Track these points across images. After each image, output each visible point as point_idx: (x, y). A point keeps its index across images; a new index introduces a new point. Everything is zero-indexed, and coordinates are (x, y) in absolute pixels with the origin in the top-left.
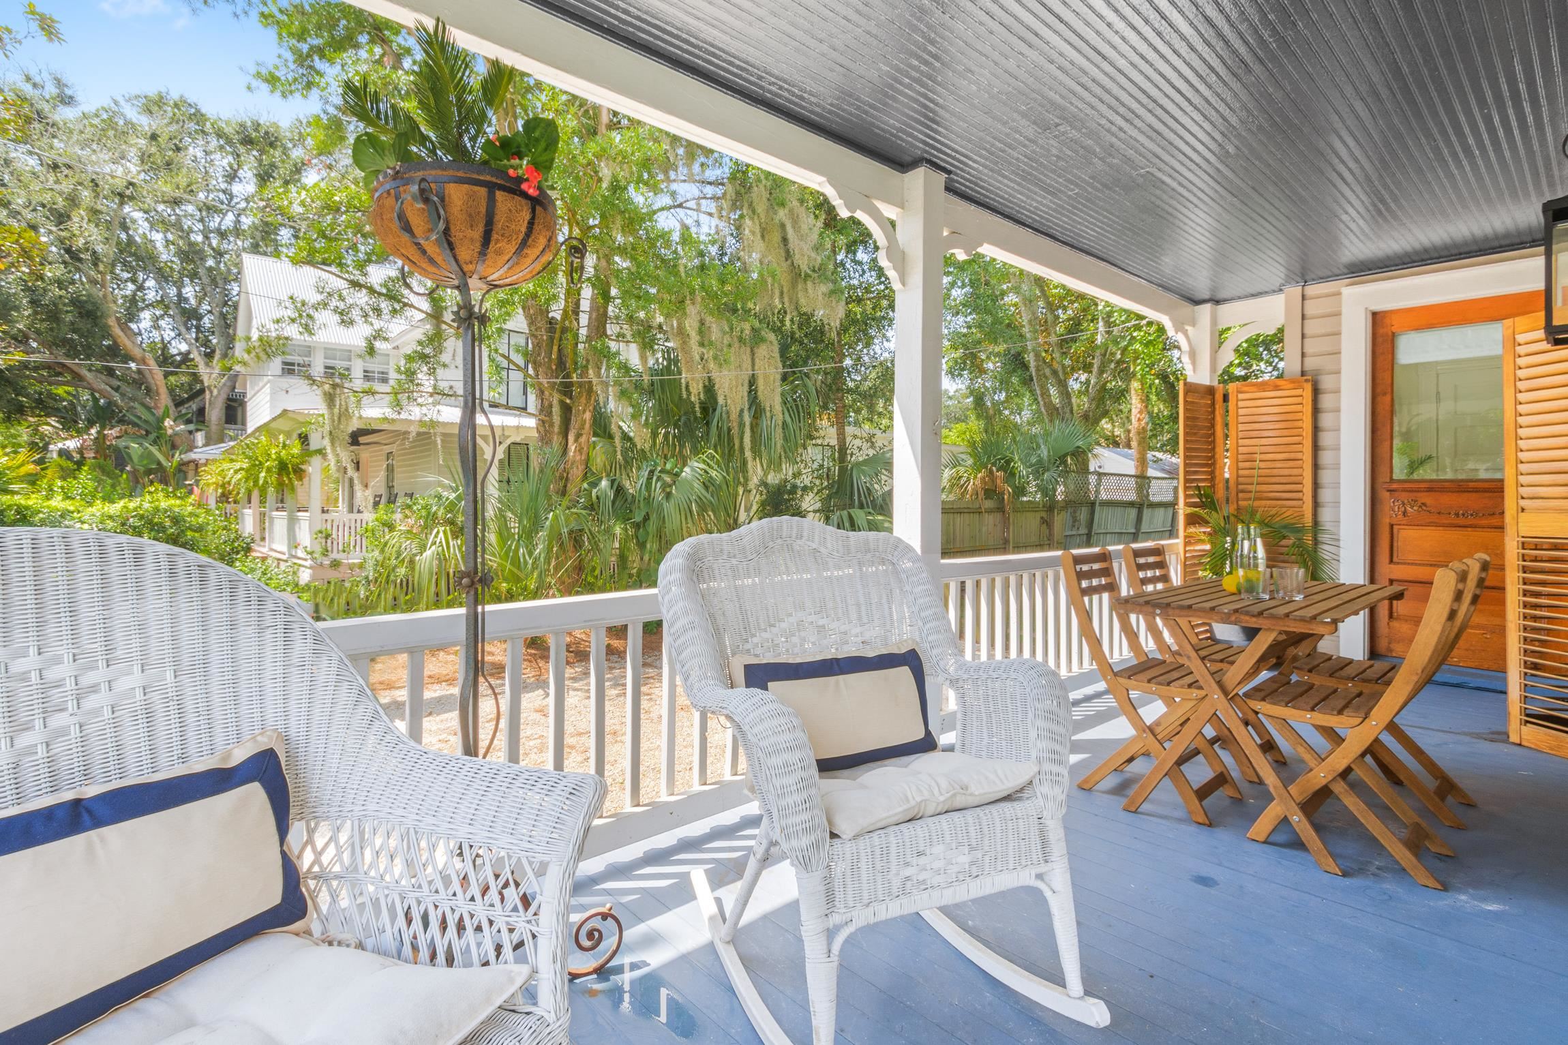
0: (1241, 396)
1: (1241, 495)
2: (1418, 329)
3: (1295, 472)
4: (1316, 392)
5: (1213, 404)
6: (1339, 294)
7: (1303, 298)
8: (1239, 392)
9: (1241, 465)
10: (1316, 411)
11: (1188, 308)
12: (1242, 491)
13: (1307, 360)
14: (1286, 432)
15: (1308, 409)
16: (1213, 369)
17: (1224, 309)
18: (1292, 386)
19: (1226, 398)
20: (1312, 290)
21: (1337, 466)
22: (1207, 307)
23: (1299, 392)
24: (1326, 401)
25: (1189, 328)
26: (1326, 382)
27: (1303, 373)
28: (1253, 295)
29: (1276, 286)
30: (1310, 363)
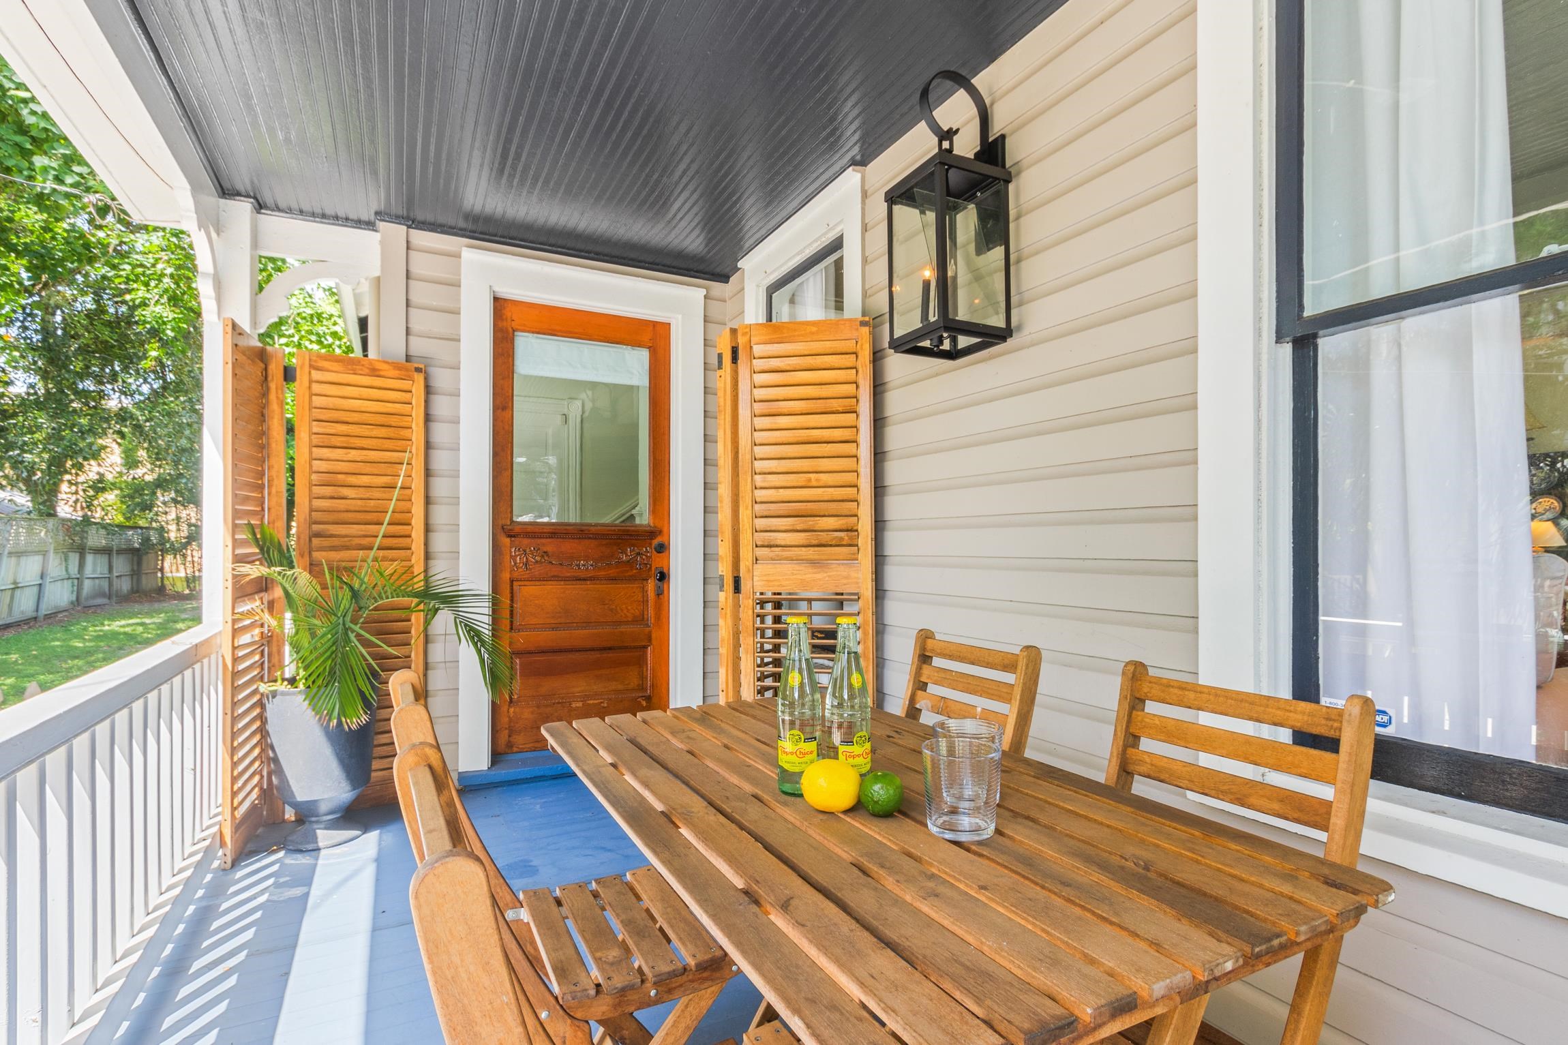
0: (316, 375)
1: (316, 541)
4: (428, 389)
5: (265, 380)
6: (458, 256)
7: (409, 246)
8: (314, 367)
9: (316, 490)
10: (428, 417)
12: (318, 535)
13: (413, 339)
14: (387, 444)
18: (396, 373)
19: (288, 374)
20: (422, 239)
21: (454, 501)
22: (243, 208)
23: (405, 384)
24: (441, 406)
26: (441, 378)
27: (408, 358)
28: (323, 217)
29: (367, 214)
30: (419, 347)
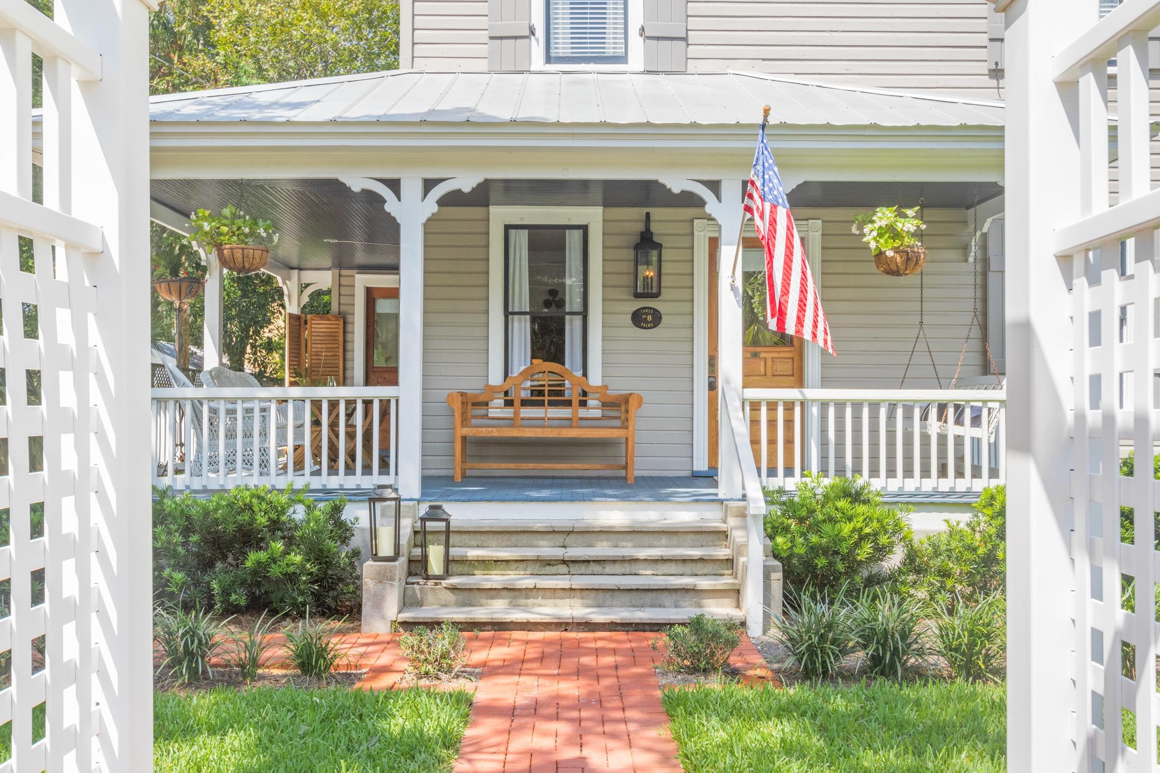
0: (313, 322)
1: (313, 373)
2: (383, 298)
3: (336, 362)
4: (345, 323)
5: (300, 325)
6: (354, 277)
7: (340, 275)
8: (312, 320)
9: (313, 357)
10: (345, 332)
11: (286, 271)
12: (313, 371)
13: (341, 306)
14: (332, 342)
15: (341, 331)
16: (299, 306)
17: (303, 273)
18: (335, 319)
19: (306, 323)
20: (344, 272)
21: (353, 360)
22: (296, 272)
23: (338, 322)
24: (349, 328)
25: (287, 282)
28: (317, 269)
29: (328, 266)
30: (343, 308)
